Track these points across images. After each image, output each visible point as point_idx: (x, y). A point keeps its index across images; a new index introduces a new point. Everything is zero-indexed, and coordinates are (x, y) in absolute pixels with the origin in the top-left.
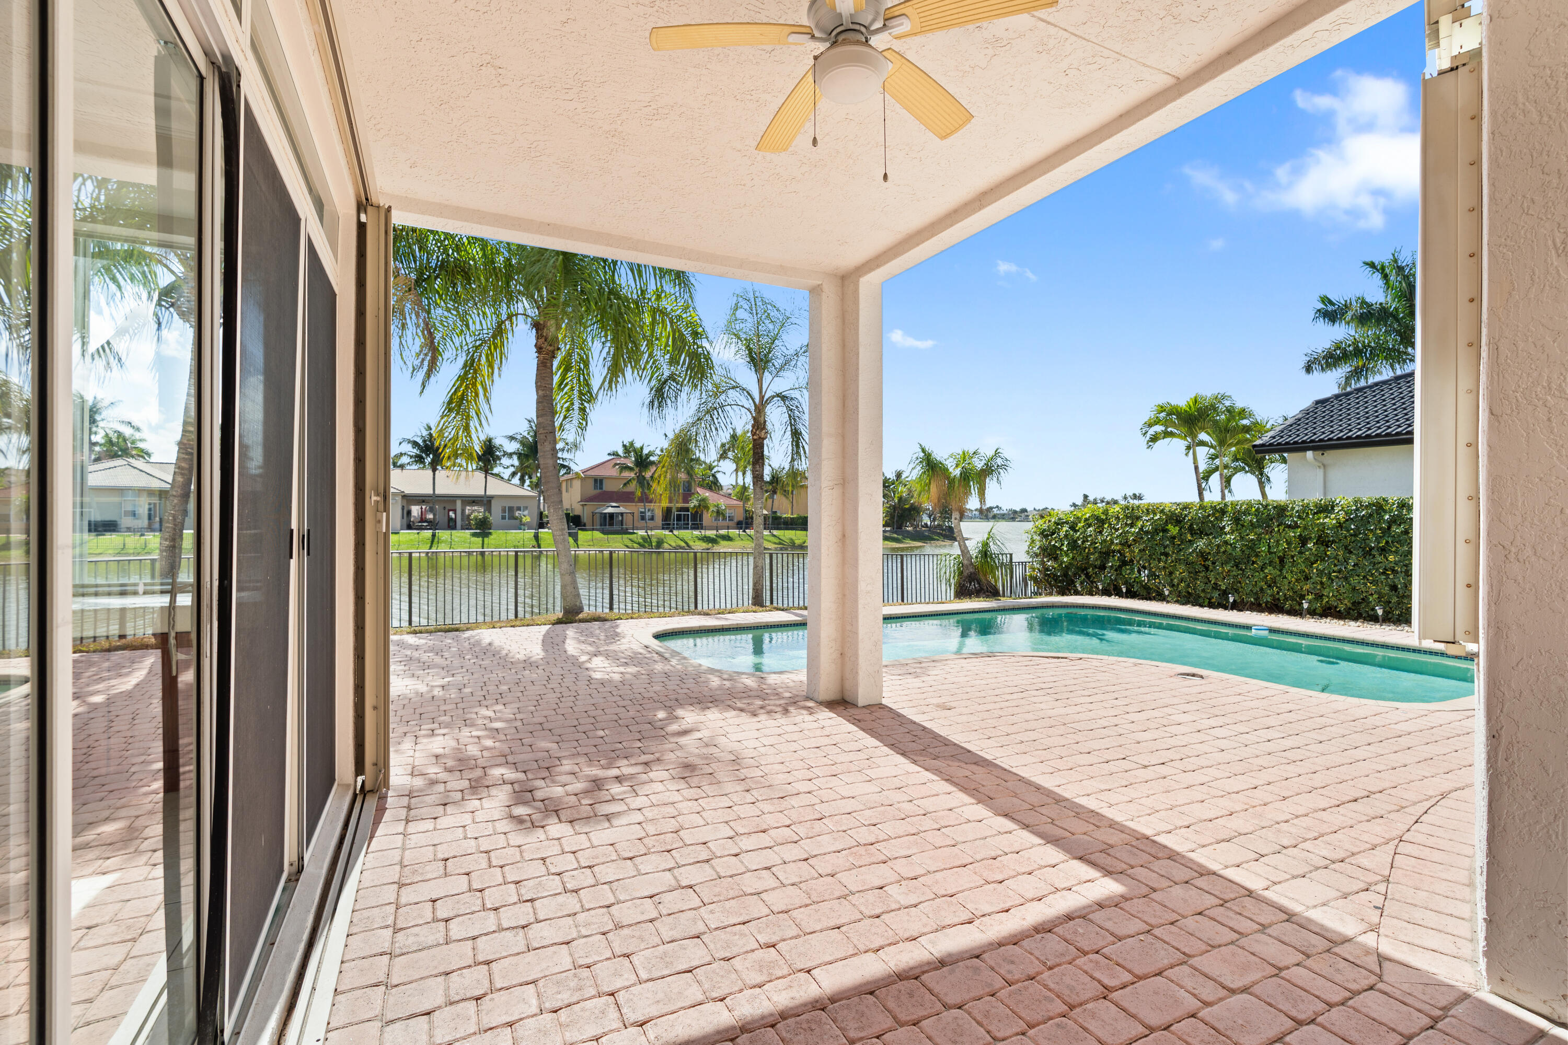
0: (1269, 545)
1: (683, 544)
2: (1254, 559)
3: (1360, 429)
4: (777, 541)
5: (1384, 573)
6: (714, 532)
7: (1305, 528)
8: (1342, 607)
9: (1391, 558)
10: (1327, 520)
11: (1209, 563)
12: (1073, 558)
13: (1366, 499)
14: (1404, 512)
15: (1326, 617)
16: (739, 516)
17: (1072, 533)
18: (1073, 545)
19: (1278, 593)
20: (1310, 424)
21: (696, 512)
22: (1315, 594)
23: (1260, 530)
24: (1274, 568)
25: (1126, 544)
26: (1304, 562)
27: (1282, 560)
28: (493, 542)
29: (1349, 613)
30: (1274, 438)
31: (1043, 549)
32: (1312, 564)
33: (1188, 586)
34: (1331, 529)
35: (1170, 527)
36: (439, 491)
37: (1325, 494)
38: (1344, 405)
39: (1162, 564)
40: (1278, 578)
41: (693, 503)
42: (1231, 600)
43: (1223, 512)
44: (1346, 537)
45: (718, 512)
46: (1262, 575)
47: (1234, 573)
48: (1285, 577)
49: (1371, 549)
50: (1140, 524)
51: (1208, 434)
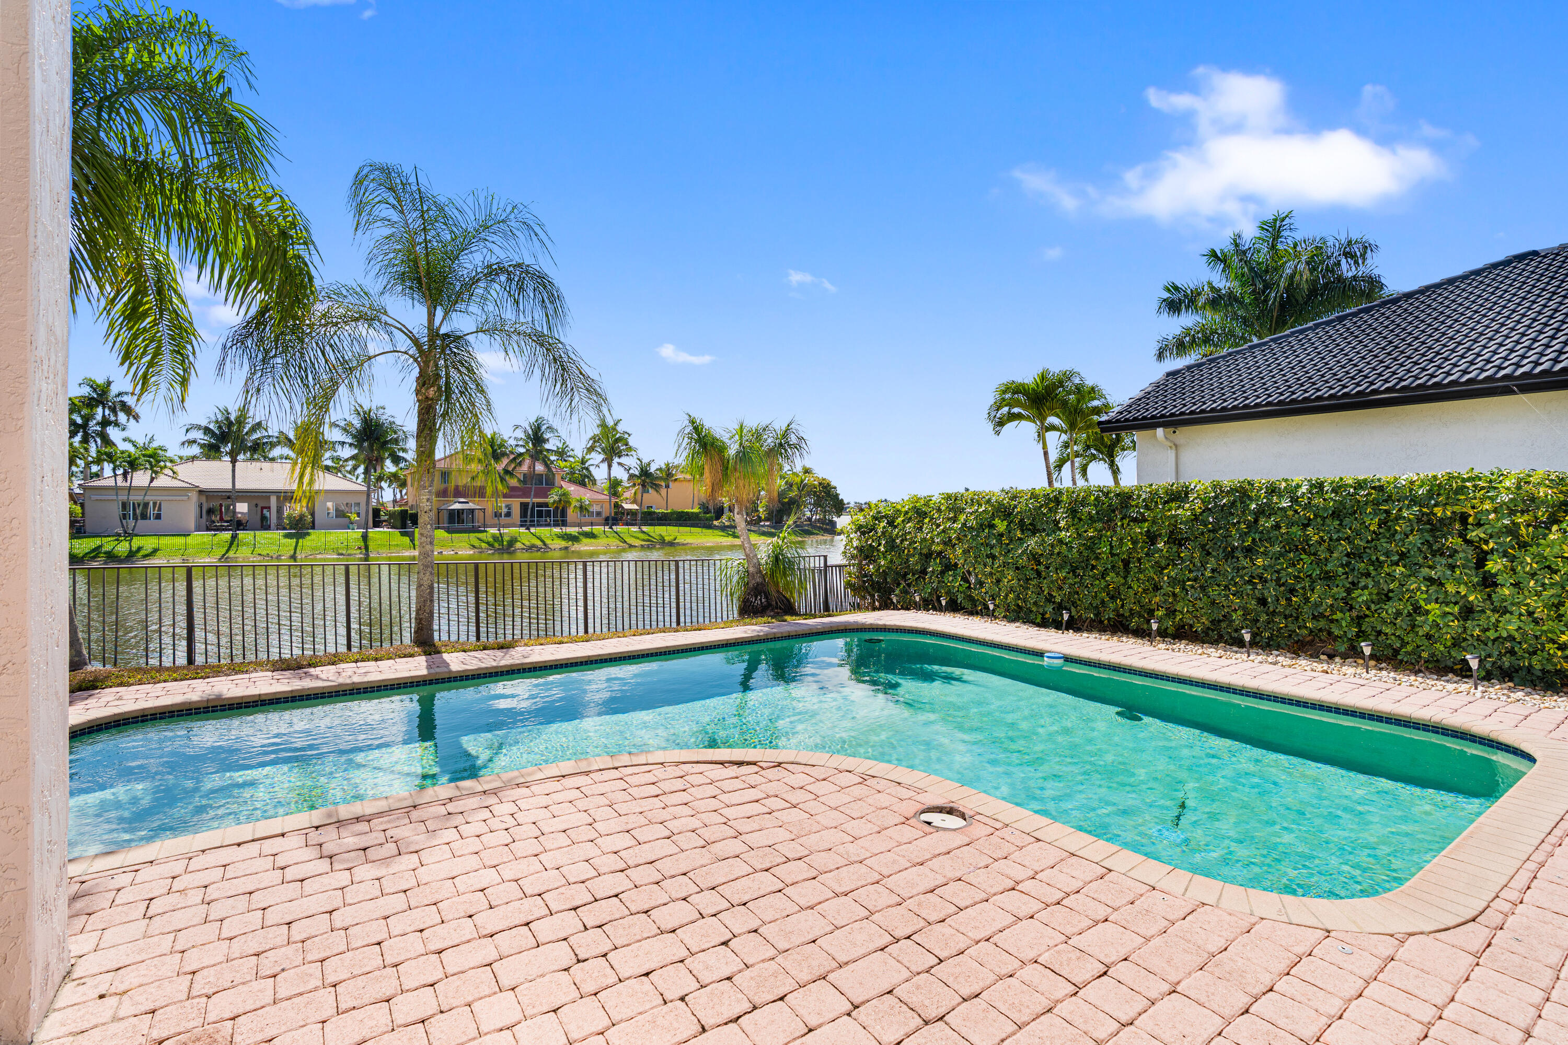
0: (1110, 545)
1: (538, 543)
2: (1093, 562)
3: (1215, 402)
4: (647, 537)
5: (1249, 582)
6: (577, 529)
7: (1154, 522)
8: (1198, 627)
9: (1259, 562)
10: (1180, 512)
11: (1042, 568)
12: (891, 561)
13: (1227, 483)
14: (1275, 499)
15: (1180, 640)
16: (607, 511)
17: (890, 529)
18: (892, 545)
19: (1123, 606)
20: (1160, 398)
21: (557, 508)
22: (1167, 609)
23: (1099, 525)
24: (1118, 574)
25: (948, 543)
26: (1152, 567)
27: (1126, 563)
28: (309, 544)
29: (1207, 634)
30: (1121, 413)
31: (860, 549)
32: (1163, 569)
33: (1018, 598)
34: (1185, 523)
35: (997, 521)
36: (239, 486)
37: (1177, 479)
38: (1196, 377)
39: (988, 569)
40: (1122, 588)
41: (553, 498)
42: (1066, 617)
43: (1057, 501)
44: (1202, 533)
45: (581, 507)
46: (1103, 584)
47: (1070, 581)
48: (1130, 587)
49: (1234, 549)
50: (962, 518)
51: (1058, 416)
